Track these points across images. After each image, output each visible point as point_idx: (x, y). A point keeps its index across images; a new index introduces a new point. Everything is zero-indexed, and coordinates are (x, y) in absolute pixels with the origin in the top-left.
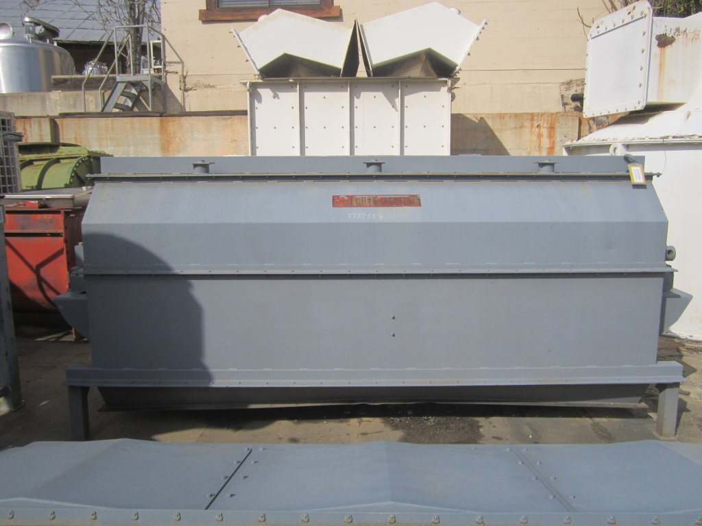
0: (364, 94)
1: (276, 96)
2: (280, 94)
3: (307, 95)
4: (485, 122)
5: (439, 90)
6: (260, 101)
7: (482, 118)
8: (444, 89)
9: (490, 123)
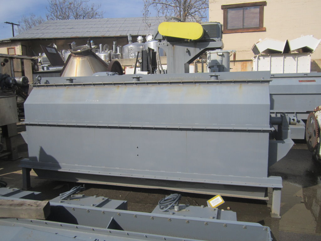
0: (287, 57)
1: (264, 58)
2: (265, 58)
3: (272, 58)
4: (315, 62)
5: (307, 56)
6: (260, 60)
7: (314, 61)
8: (309, 55)
9: (316, 62)
